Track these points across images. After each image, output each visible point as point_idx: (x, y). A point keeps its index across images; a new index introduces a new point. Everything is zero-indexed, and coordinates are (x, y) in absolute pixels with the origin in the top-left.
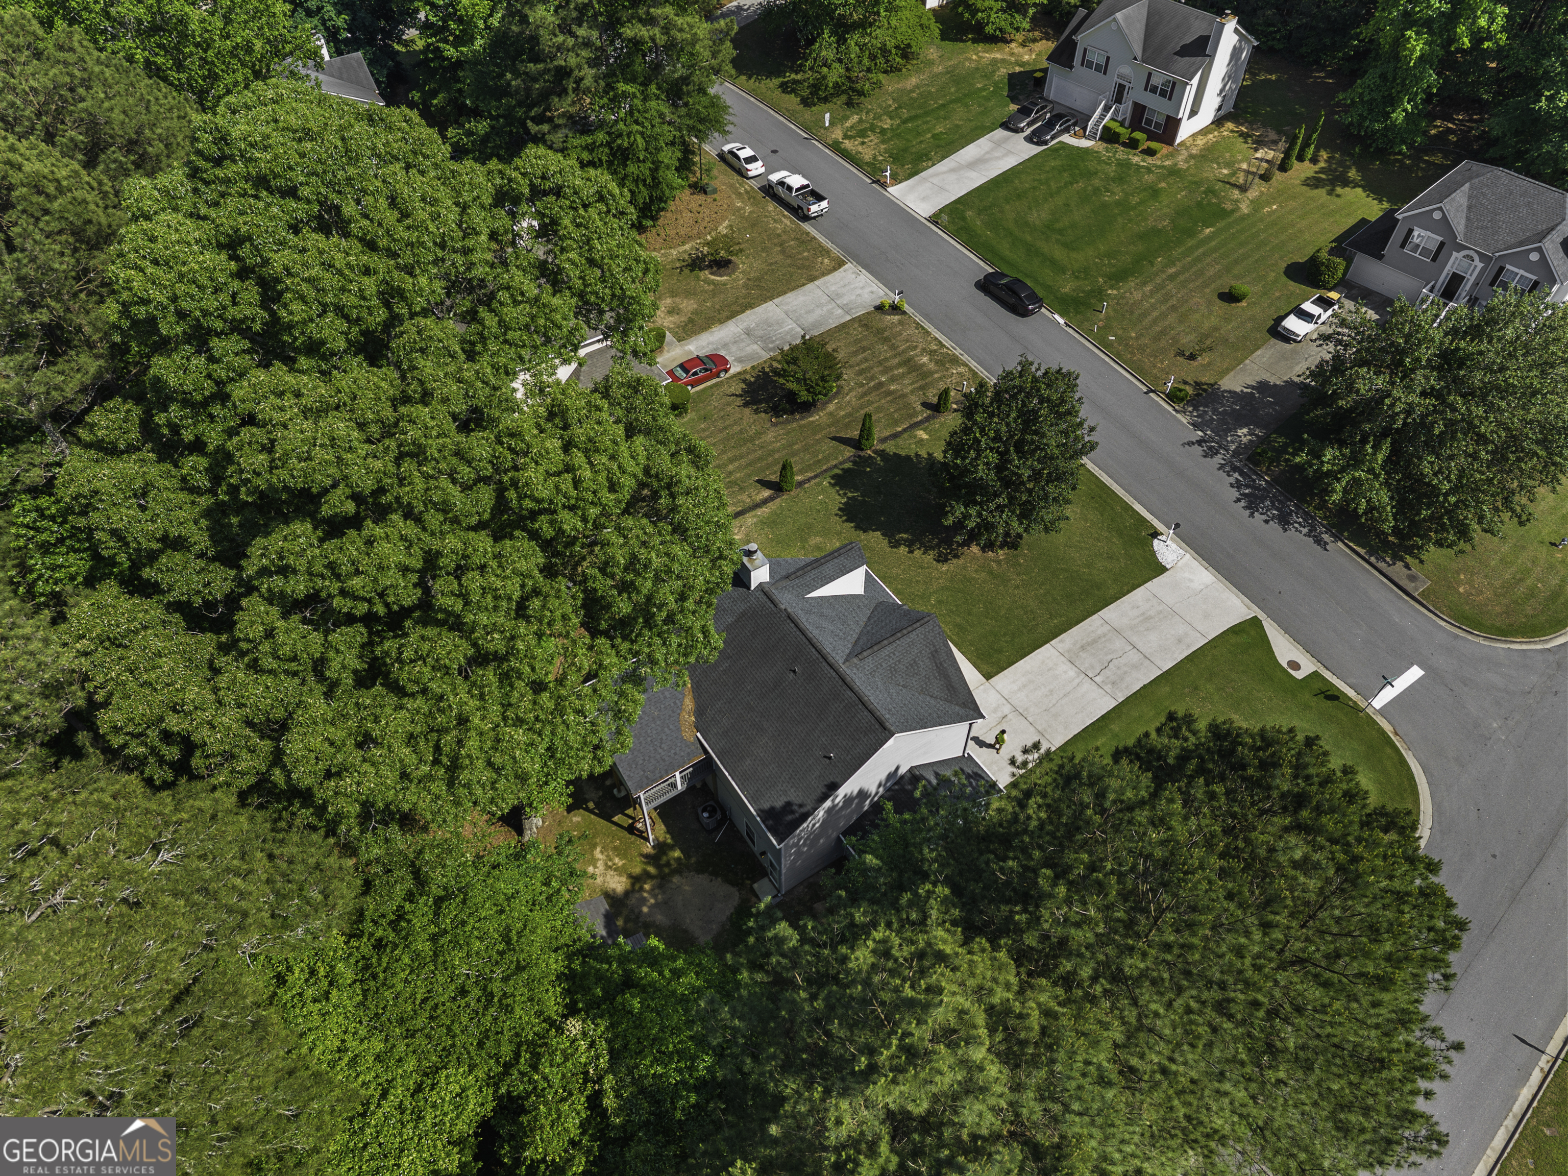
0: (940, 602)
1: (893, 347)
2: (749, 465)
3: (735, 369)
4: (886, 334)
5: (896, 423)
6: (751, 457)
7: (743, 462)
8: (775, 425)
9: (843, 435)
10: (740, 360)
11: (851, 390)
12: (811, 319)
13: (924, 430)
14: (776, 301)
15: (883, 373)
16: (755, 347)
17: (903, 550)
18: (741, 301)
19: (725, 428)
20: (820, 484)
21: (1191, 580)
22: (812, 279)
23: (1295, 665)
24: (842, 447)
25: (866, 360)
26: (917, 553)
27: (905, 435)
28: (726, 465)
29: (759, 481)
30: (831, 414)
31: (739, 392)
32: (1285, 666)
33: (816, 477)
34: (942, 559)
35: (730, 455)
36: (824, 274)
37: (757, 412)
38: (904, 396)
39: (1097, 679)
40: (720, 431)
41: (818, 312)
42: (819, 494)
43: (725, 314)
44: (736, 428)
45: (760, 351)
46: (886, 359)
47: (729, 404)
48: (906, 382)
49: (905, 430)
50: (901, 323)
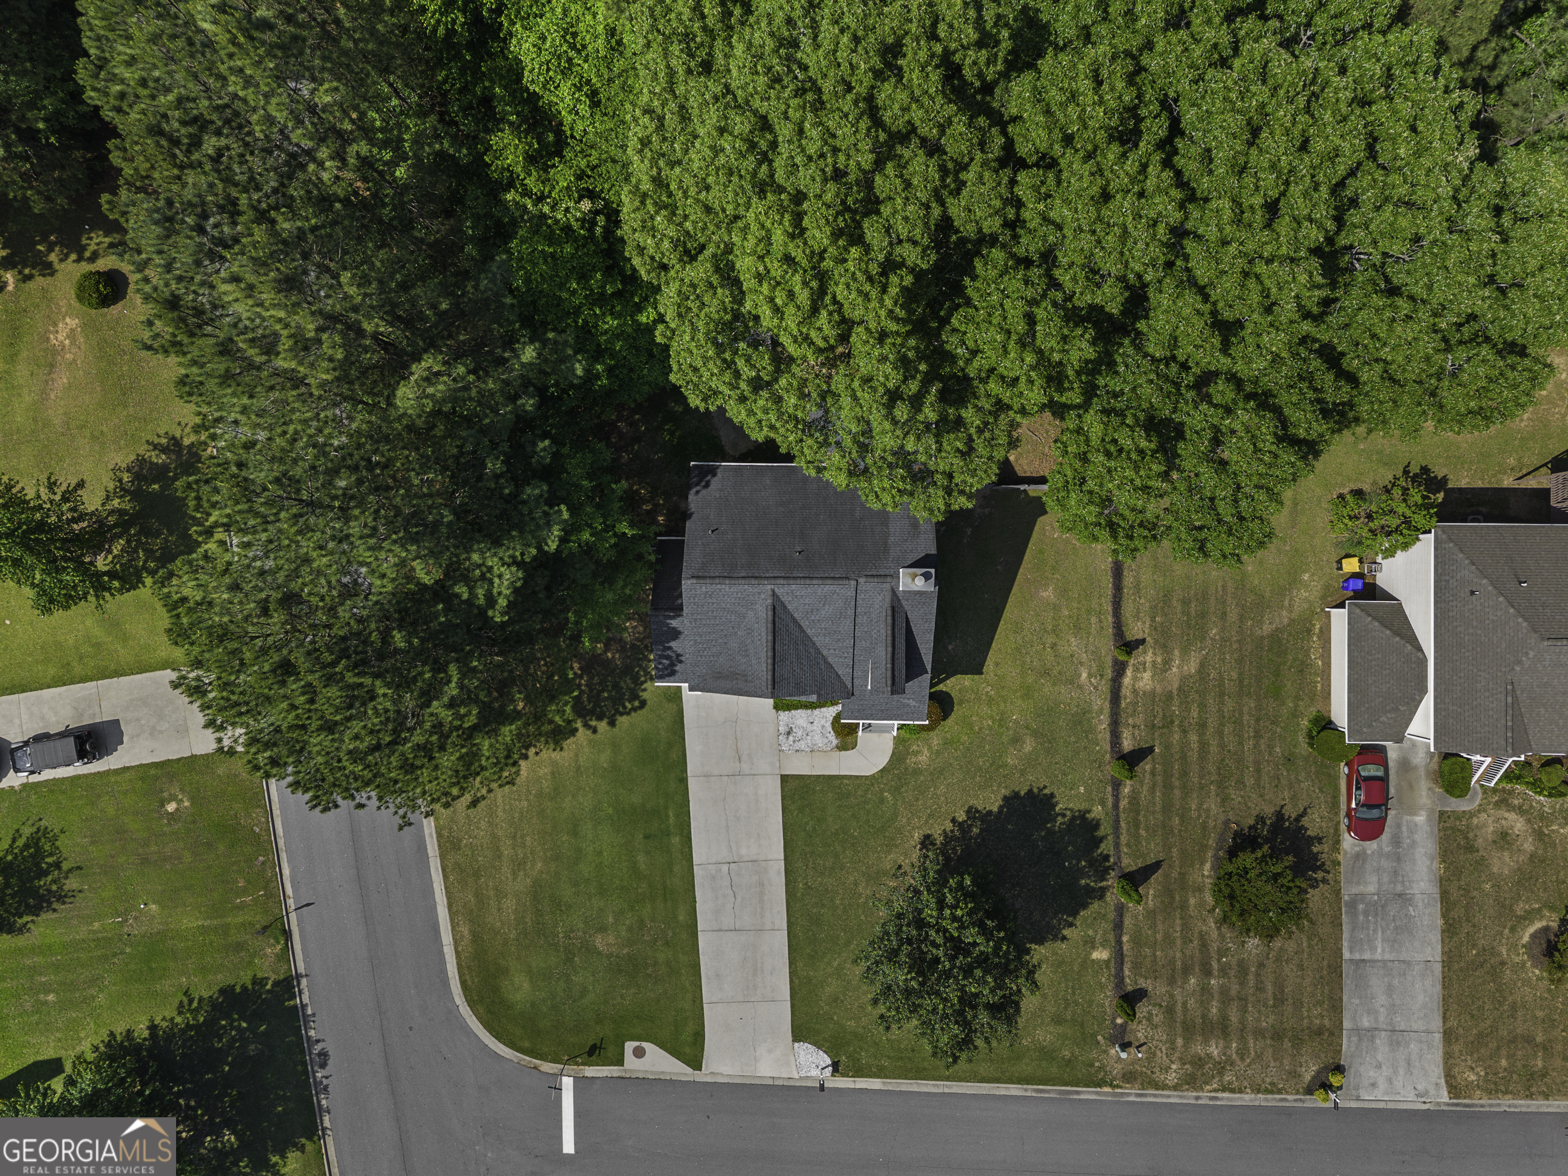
0: (882, 800)
1: (1259, 1033)
2: (1184, 757)
3: (1349, 841)
4: (1287, 1044)
5: (1137, 941)
6: (1195, 768)
7: (1193, 756)
8: (1227, 822)
9: (1157, 876)
10: (1360, 857)
11: (1222, 937)
12: (1377, 983)
13: (1107, 962)
14: (1438, 968)
15: (1224, 991)
16: (1371, 888)
17: (961, 817)
18: (1466, 928)
19: (1258, 771)
20: (1103, 803)
21: (770, 1051)
22: (1448, 1036)
23: (639, 1053)
24: (1140, 864)
25: (1260, 988)
26: (949, 826)
27: (1111, 937)
28: (1201, 734)
29: (1151, 750)
30: (1200, 889)
31: (1305, 821)
32: (645, 1045)
33: (1116, 806)
34: (927, 842)
35: (1214, 749)
36: (1448, 1056)
37: (1260, 819)
38: (1172, 982)
39: (725, 868)
40: (1257, 763)
41: (1382, 1000)
42: (1088, 791)
43: (1455, 895)
44: (1250, 781)
45: (1361, 889)
46: (1244, 1010)
47: (1294, 798)
48: (1191, 1003)
49: (1119, 942)
50: (1294, 1075)
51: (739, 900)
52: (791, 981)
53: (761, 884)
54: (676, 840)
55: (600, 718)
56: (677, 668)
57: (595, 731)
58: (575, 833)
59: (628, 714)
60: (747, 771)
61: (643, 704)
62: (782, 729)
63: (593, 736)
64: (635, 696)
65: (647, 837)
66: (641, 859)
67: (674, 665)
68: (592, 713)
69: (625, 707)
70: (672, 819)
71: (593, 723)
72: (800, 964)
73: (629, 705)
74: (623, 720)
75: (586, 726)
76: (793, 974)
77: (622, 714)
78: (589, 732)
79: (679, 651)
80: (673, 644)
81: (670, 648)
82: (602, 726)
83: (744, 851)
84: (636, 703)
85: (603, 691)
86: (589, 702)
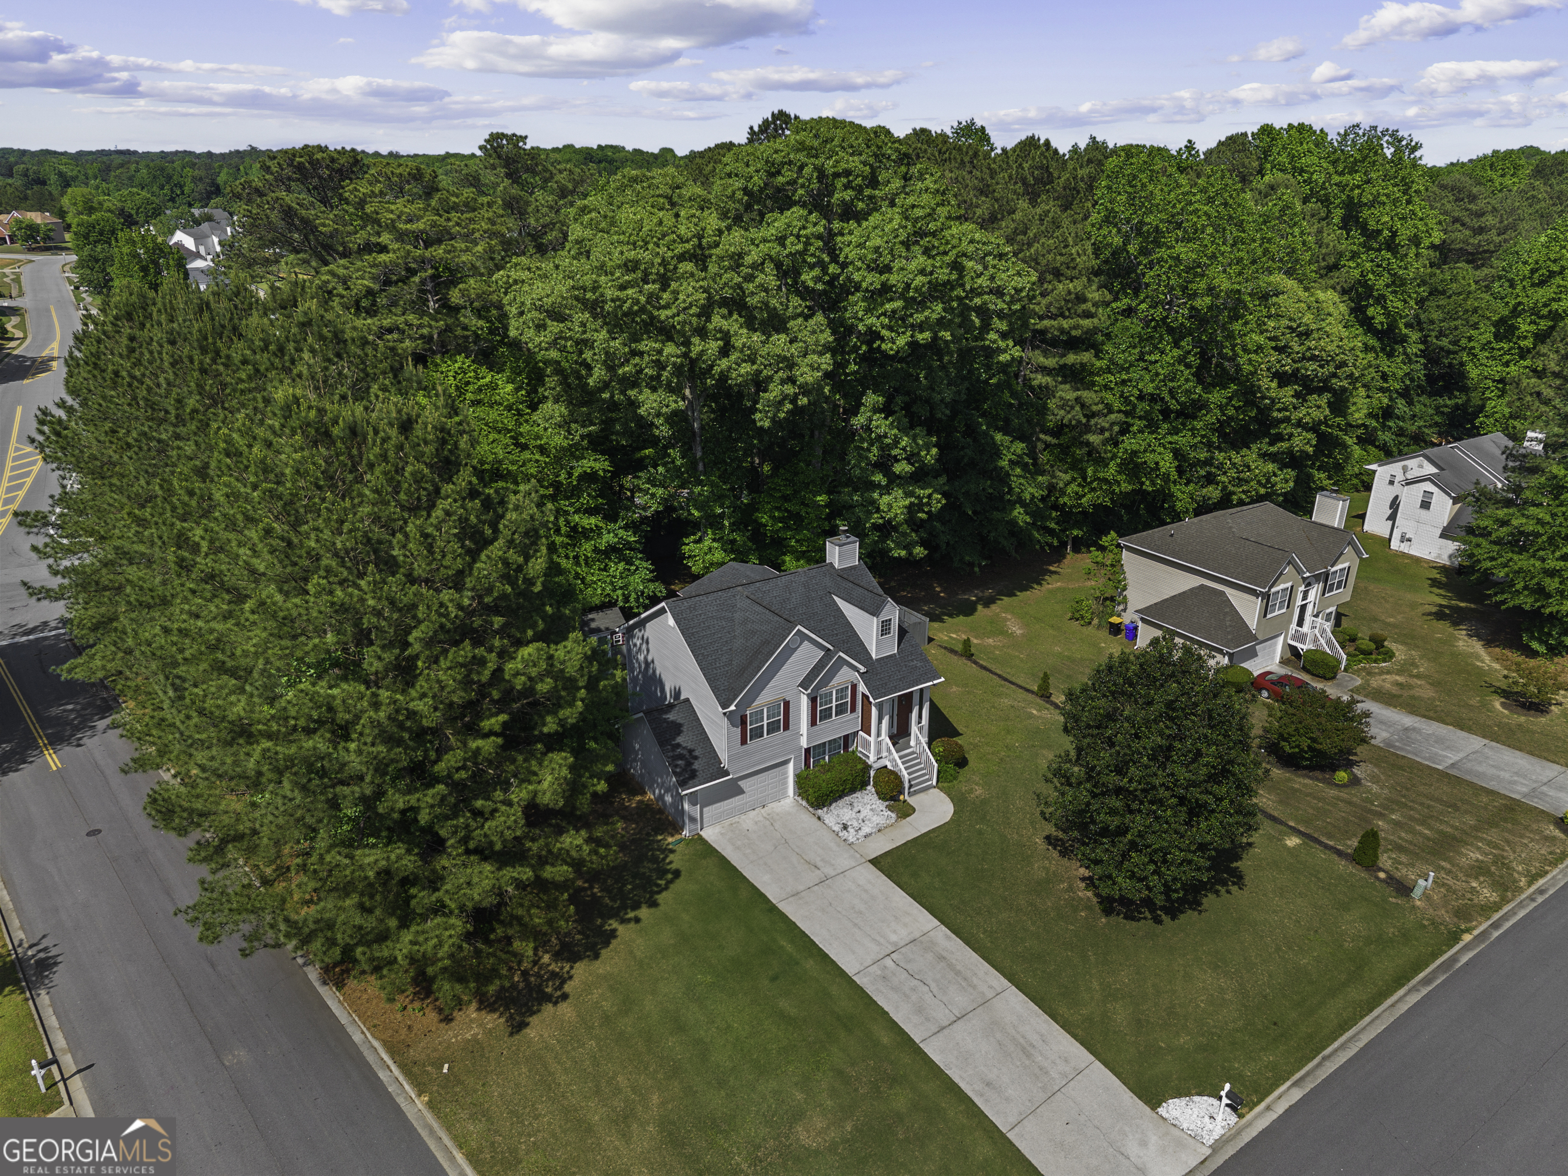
21: (1143, 1143)
51: (933, 986)
52: (1075, 1036)
53: (941, 958)
54: (810, 964)
55: (636, 906)
56: (696, 766)
57: (637, 920)
58: (679, 1027)
59: (666, 888)
60: (833, 873)
61: (677, 874)
62: (837, 828)
63: (638, 926)
64: (662, 872)
65: (774, 979)
66: (784, 1004)
67: (690, 764)
68: (624, 907)
69: (658, 885)
70: (789, 948)
71: (631, 915)
72: (1063, 1010)
73: (662, 882)
74: (661, 898)
75: (623, 921)
76: (1066, 1026)
77: (659, 892)
78: (632, 925)
79: (689, 745)
80: (680, 740)
81: (678, 745)
82: (644, 912)
83: (894, 938)
84: (670, 876)
85: (624, 885)
86: (613, 899)
